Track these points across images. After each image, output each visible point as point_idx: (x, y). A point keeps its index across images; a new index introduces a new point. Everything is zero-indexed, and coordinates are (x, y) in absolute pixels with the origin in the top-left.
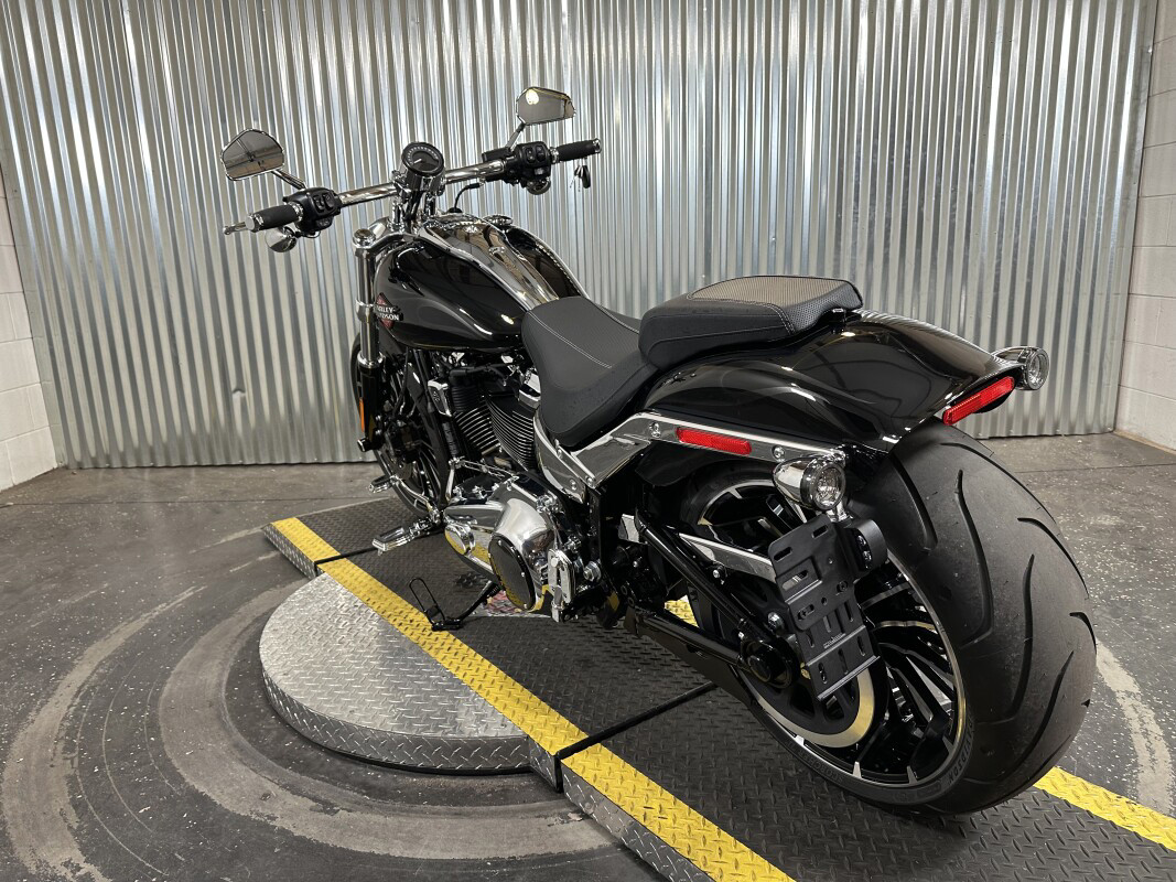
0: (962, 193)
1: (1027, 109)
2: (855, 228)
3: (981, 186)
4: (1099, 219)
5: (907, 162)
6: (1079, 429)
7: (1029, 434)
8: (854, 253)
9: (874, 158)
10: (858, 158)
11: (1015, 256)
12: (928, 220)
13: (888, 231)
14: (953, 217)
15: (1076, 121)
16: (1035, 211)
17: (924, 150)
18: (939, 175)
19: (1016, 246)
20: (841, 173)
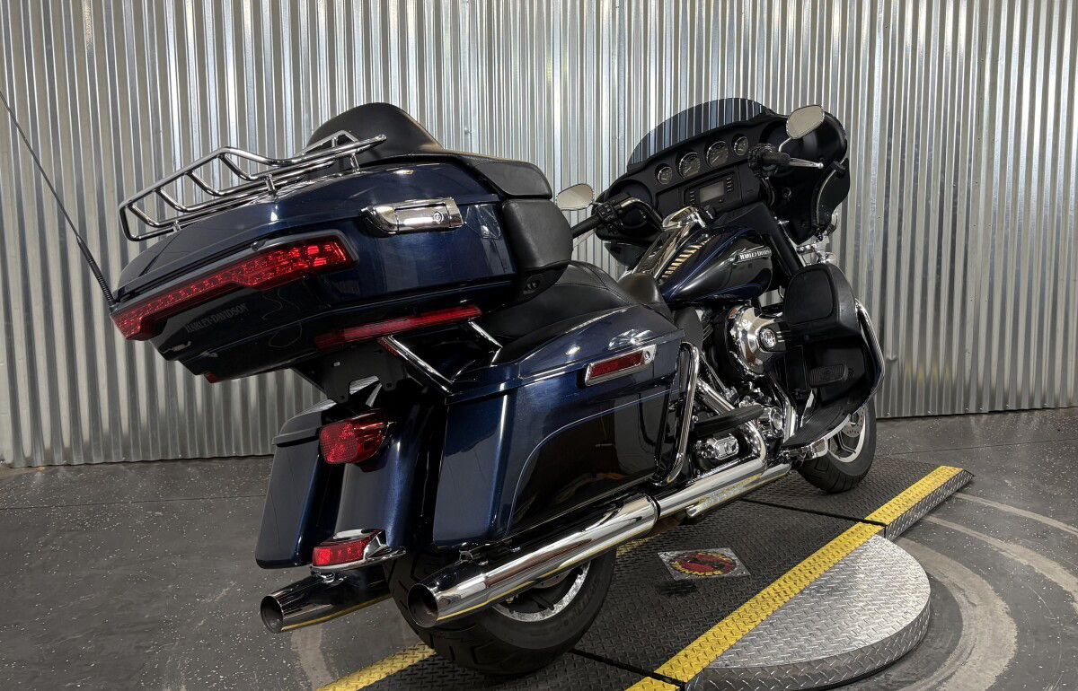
0: (963, 189)
3: (977, 183)
6: (1063, 404)
7: (1022, 408)
9: (889, 155)
13: (900, 220)
14: (955, 210)
18: (943, 172)
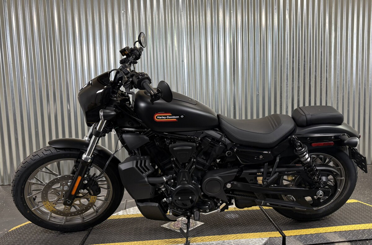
0: (324, 78)
1: (344, 49)
2: (287, 90)
3: (330, 76)
4: (370, 87)
5: (304, 67)
8: (287, 99)
9: (293, 65)
10: (287, 65)
11: (343, 100)
12: (312, 87)
13: (298, 91)
14: (321, 86)
15: (360, 54)
16: (349, 84)
17: (310, 62)
18: (316, 71)
19: (343, 96)
20: (281, 70)
